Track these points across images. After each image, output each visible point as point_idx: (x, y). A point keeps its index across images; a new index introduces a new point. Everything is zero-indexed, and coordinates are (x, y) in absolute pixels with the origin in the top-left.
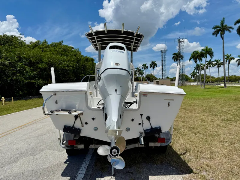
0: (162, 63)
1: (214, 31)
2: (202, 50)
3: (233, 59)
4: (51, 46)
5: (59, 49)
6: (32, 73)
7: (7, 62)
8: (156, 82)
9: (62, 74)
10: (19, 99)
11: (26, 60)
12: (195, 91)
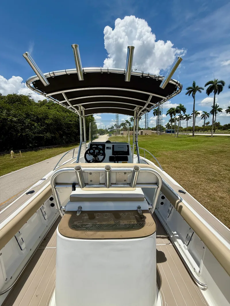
0: (145, 117)
1: (187, 91)
2: (177, 107)
3: (199, 114)
6: (40, 128)
7: (15, 119)
8: (141, 132)
10: (30, 151)
11: (34, 116)
12: (171, 140)
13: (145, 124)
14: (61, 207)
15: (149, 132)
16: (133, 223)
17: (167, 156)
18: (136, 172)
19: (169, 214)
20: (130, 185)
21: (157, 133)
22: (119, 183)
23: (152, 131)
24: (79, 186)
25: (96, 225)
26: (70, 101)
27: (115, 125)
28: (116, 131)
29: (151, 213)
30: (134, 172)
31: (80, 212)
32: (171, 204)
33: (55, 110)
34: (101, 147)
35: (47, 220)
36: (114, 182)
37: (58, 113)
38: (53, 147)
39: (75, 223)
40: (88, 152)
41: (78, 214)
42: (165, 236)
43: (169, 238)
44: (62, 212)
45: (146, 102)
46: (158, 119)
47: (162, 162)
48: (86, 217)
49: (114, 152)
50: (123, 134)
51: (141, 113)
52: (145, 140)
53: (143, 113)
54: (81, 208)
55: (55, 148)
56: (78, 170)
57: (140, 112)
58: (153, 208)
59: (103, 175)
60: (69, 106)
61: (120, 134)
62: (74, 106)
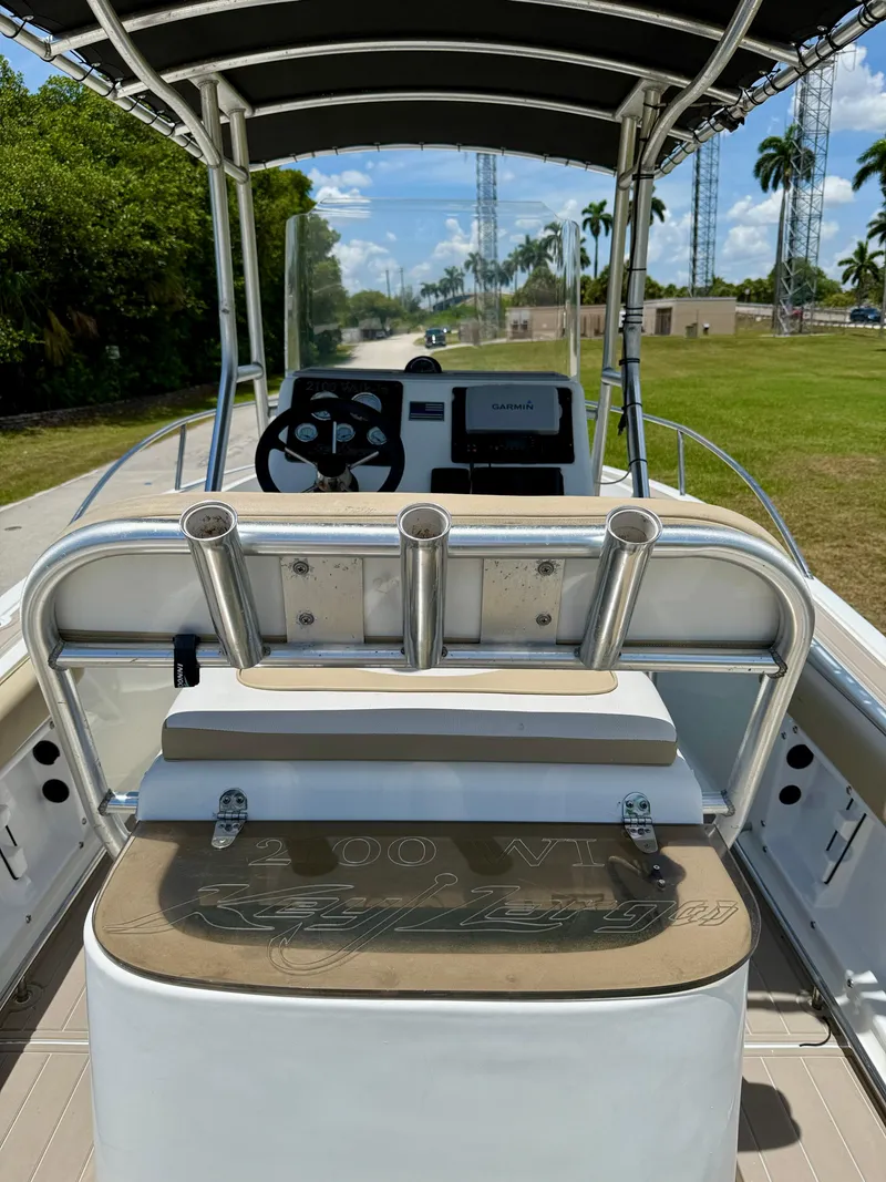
0: (697, 200)
4: (45, 100)
5: (95, 116)
8: (660, 311)
9: (120, 280)
13: (688, 252)
14: (107, 798)
15: (719, 316)
16: (591, 905)
17: (840, 485)
18: (625, 556)
19: (832, 865)
20: (578, 653)
21: (774, 322)
22: (497, 638)
23: (744, 309)
24: (226, 651)
25: (345, 908)
26: (136, 38)
27: (474, 261)
28: (480, 306)
29: (717, 842)
30: (608, 560)
31: (236, 831)
32: (854, 795)
33: (35, 152)
34: (372, 401)
35: (29, 881)
36: (469, 629)
37: (56, 169)
38: (37, 423)
39: (208, 895)
40: (283, 436)
41: (220, 841)
42: (798, 999)
43: (823, 1011)
44: (114, 829)
45: (714, 33)
46: (788, 213)
47: (802, 531)
48: (279, 861)
49: (463, 442)
50: (525, 326)
51: (669, 145)
52: (681, 374)
53: (686, 136)
54: (241, 800)
55: (54, 426)
56: (210, 533)
57: (666, 126)
58: (731, 813)
59: (387, 577)
60: (131, 78)
61: (502, 325)
62: (169, 77)
